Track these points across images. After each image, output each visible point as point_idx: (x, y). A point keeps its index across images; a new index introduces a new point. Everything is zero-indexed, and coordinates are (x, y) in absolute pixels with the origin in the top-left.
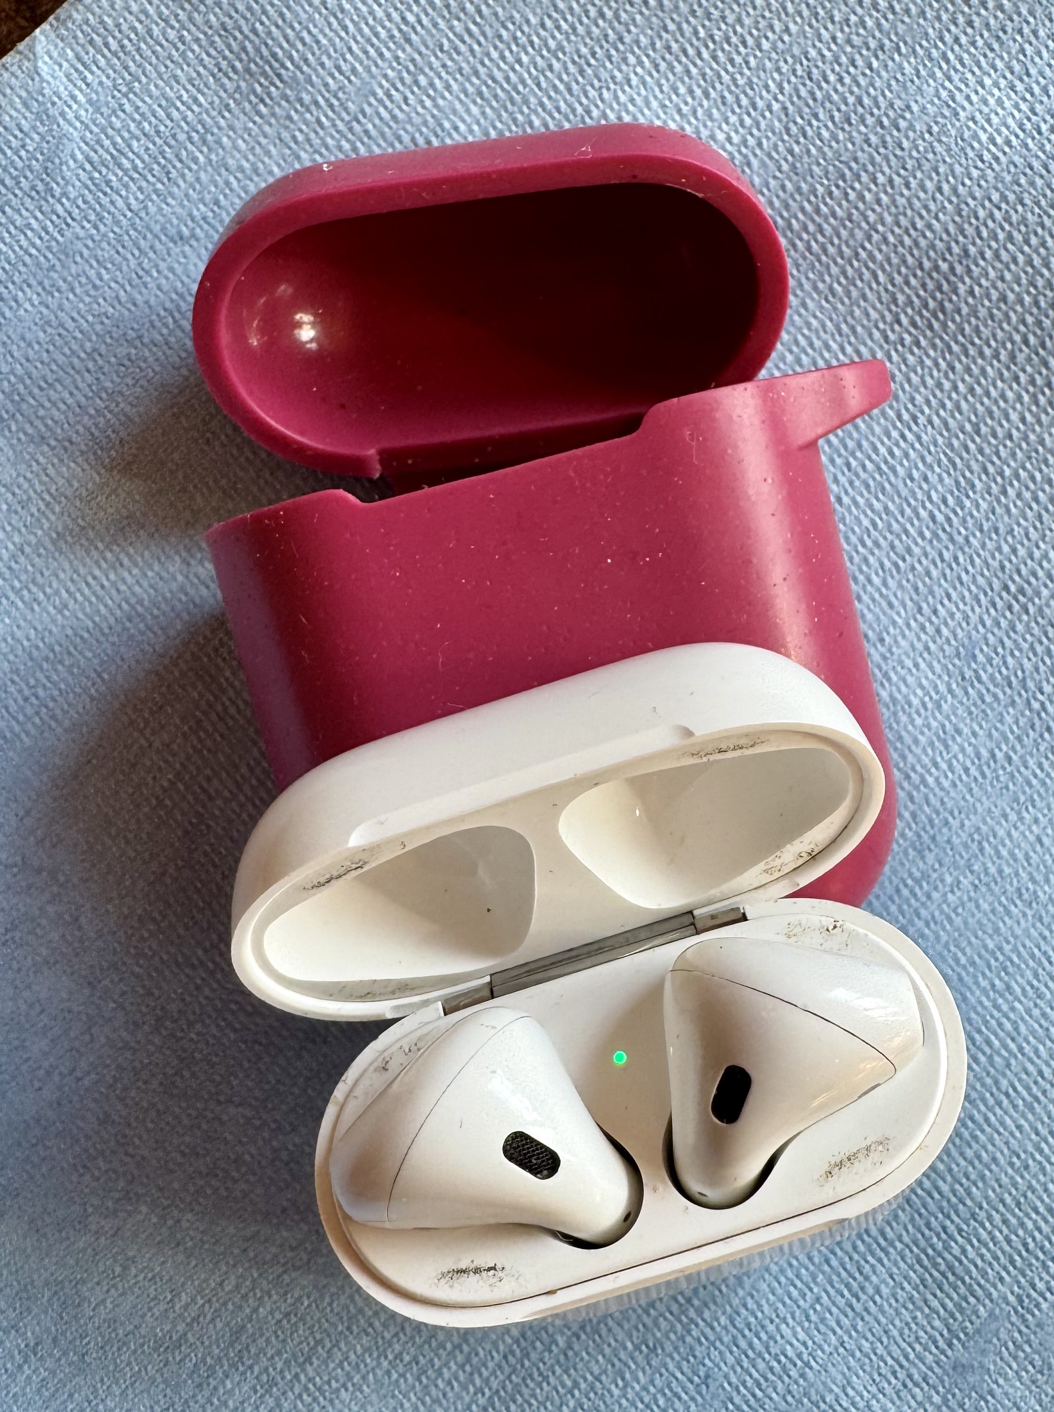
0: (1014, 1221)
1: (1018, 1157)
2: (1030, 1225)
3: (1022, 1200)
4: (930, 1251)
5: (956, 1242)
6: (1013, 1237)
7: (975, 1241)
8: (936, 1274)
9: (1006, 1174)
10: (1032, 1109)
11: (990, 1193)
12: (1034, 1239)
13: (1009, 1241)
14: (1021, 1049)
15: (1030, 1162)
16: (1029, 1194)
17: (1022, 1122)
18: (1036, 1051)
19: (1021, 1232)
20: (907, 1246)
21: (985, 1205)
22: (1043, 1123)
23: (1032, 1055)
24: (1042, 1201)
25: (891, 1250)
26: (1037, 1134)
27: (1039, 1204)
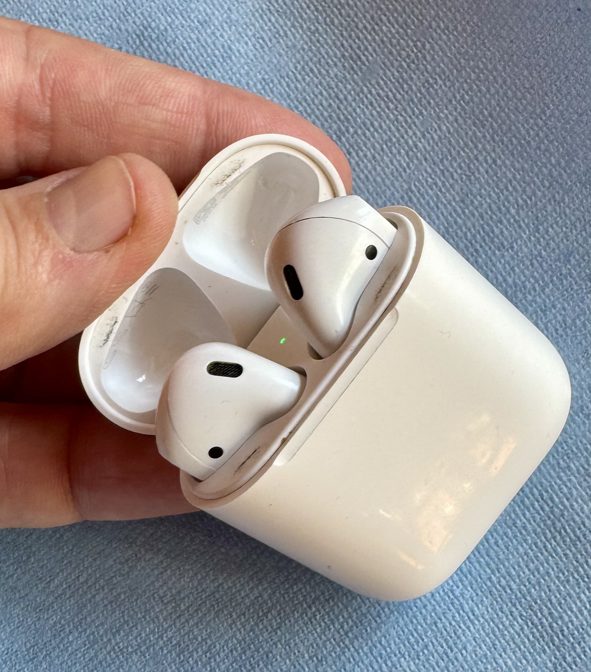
0: (556, 614)
1: (563, 574)
2: (566, 619)
3: (563, 601)
4: (501, 626)
5: (518, 622)
6: (555, 625)
7: (530, 624)
8: (503, 641)
9: (554, 583)
10: (575, 545)
11: (543, 594)
12: (568, 628)
13: (551, 627)
14: (572, 506)
15: (571, 578)
16: (568, 598)
17: (568, 552)
18: (582, 509)
19: (560, 622)
20: (487, 621)
21: (538, 601)
22: (582, 555)
23: (579, 511)
24: (576, 604)
25: (476, 622)
26: (577, 562)
27: (574, 606)
